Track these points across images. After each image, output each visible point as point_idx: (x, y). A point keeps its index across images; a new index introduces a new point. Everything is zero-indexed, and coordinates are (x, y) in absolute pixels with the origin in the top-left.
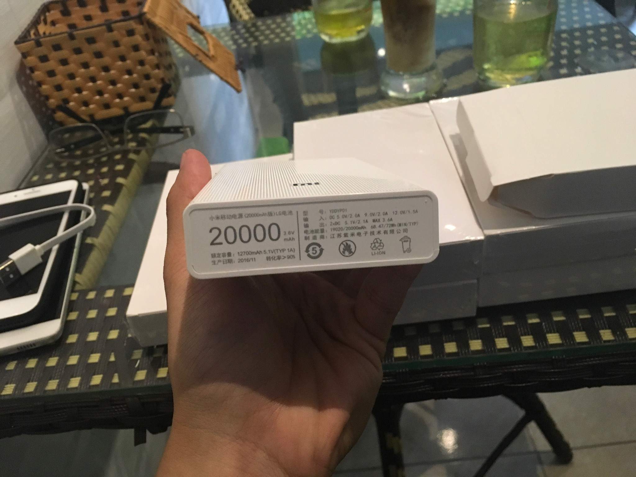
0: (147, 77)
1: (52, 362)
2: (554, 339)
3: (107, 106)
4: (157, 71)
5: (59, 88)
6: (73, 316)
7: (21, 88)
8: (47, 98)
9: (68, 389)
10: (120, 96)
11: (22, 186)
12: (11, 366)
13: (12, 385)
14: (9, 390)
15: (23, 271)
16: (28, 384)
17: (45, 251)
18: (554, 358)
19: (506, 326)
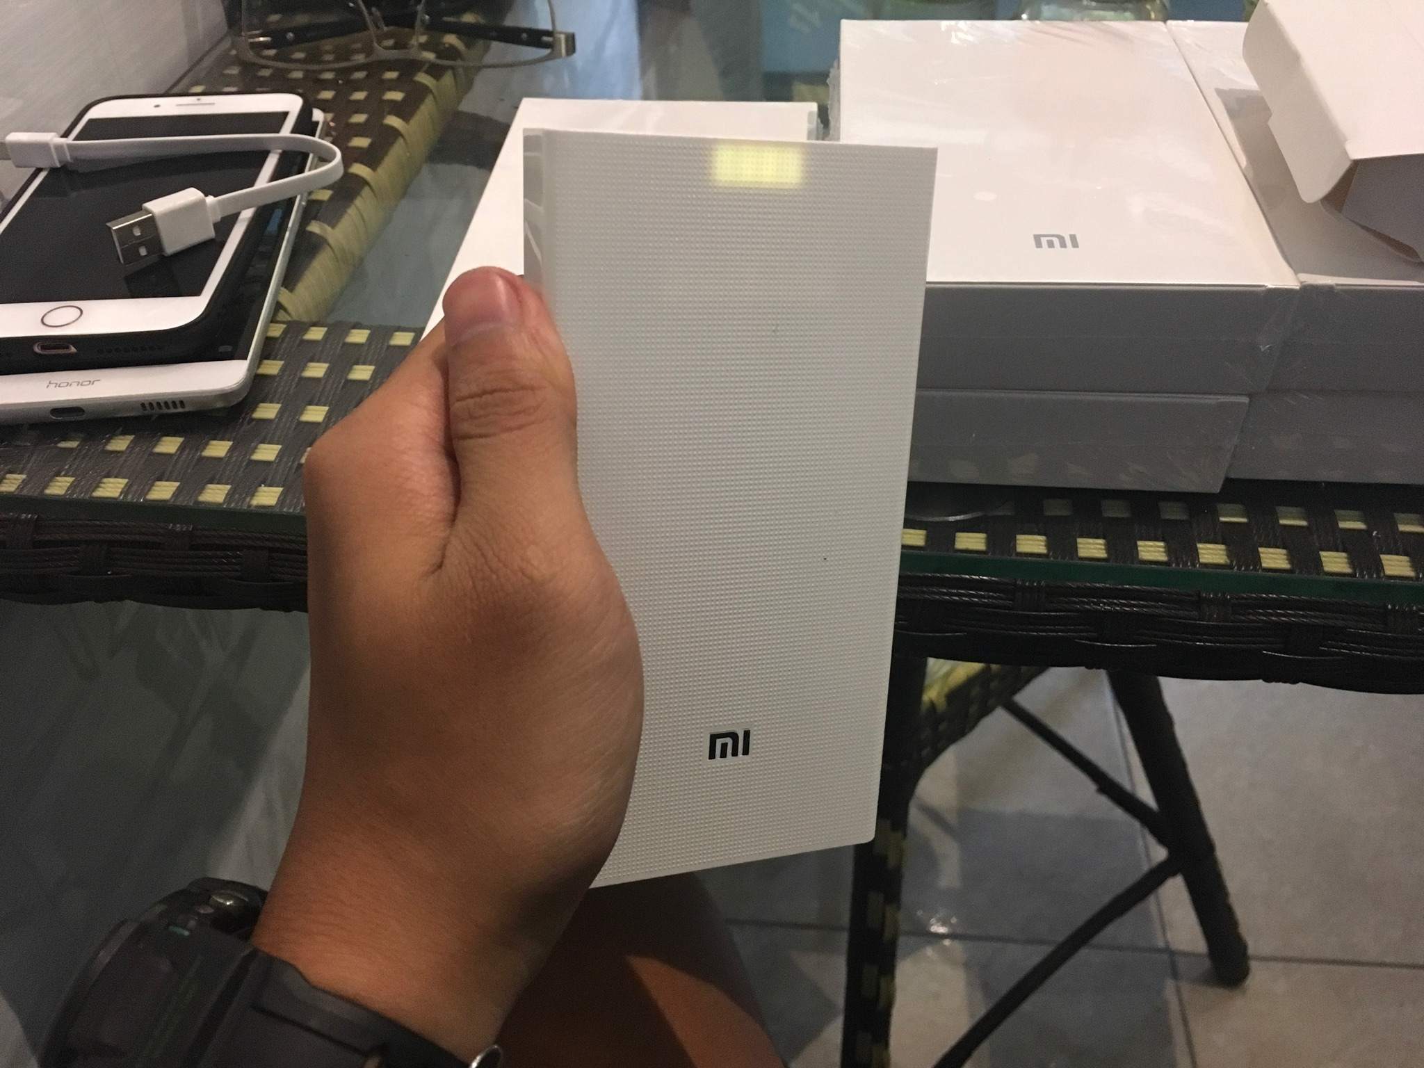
1: (218, 449)
2: (1397, 565)
6: (272, 368)
12: (120, 444)
13: (120, 480)
14: (112, 488)
15: (171, 246)
16: (158, 483)
17: (225, 215)
18: (1390, 607)
19: (1285, 526)
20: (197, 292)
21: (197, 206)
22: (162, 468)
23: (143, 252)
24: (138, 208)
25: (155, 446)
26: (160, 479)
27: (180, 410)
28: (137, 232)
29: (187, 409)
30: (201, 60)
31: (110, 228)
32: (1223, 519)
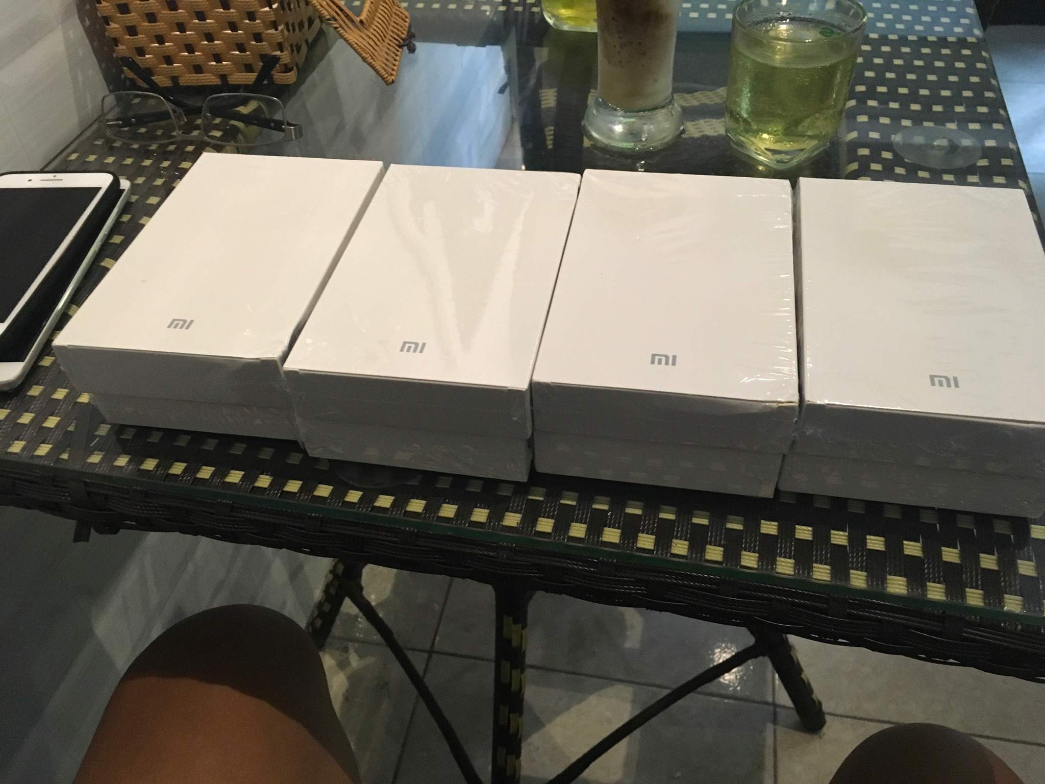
0: (258, 37)
3: (198, 69)
4: (273, 31)
5: (132, 30)
7: (82, 21)
8: (116, 41)
9: (33, 457)
10: (218, 58)
11: (50, 168)
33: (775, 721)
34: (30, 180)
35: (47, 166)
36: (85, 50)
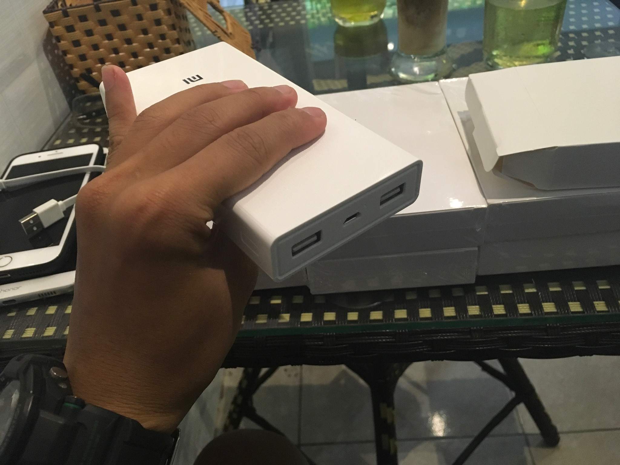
0: (168, 51)
2: (549, 307)
4: (177, 45)
5: (83, 58)
7: (47, 57)
8: (71, 67)
12: (32, 312)
13: (32, 329)
14: (29, 333)
15: (46, 225)
16: (48, 328)
17: (67, 207)
18: (548, 325)
19: (503, 294)
20: (57, 243)
21: (55, 207)
22: (48, 321)
23: (35, 229)
24: (31, 212)
25: (45, 312)
26: (48, 326)
27: (54, 295)
28: (32, 222)
29: (57, 294)
30: (59, 127)
31: (20, 223)
32: (478, 293)
33: (528, 444)
34: (40, 157)
35: (44, 147)
36: (51, 75)
